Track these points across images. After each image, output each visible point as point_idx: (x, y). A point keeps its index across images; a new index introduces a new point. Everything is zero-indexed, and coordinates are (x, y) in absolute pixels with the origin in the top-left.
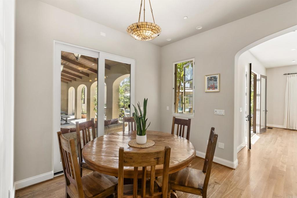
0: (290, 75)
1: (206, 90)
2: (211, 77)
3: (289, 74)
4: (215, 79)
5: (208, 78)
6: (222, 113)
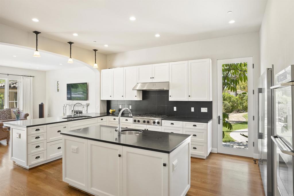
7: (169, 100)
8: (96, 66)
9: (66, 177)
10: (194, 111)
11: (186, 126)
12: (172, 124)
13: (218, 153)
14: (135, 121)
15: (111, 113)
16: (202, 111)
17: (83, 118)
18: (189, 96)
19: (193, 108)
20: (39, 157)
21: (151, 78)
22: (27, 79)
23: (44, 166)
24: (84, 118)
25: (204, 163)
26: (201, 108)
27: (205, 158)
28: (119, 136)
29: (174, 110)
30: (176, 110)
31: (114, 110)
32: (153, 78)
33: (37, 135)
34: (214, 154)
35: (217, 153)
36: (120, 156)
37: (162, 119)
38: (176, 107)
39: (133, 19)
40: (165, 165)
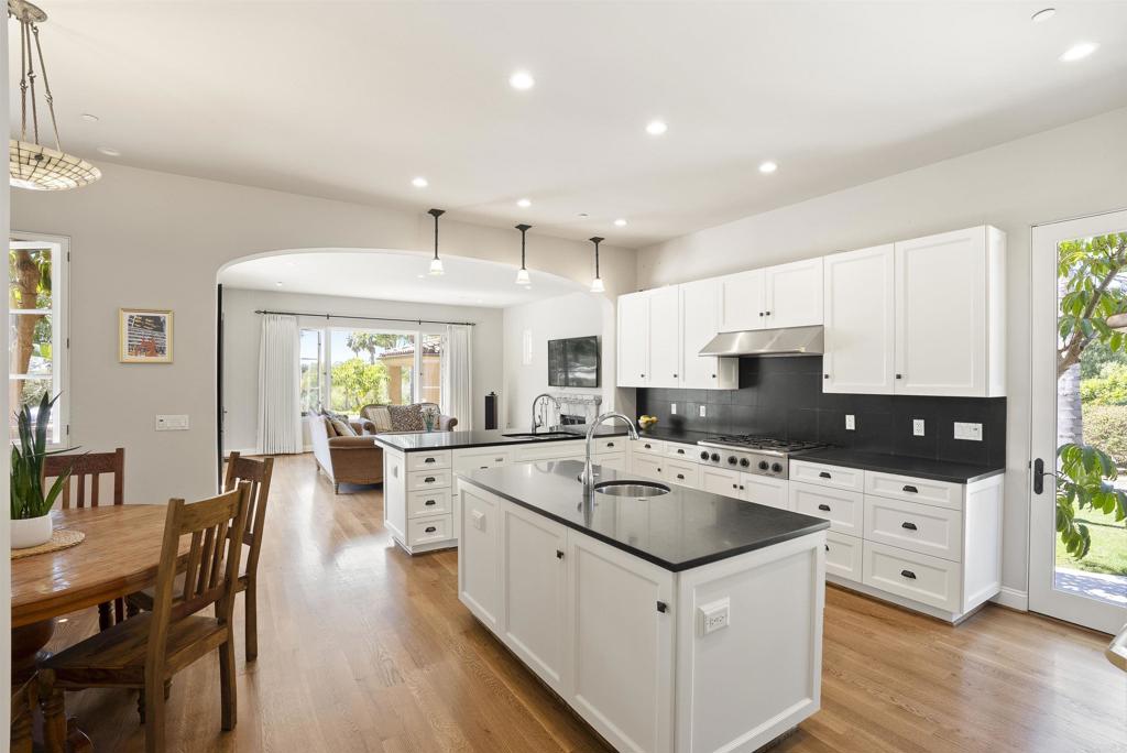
0: (268, 315)
1: (127, 357)
2: (144, 318)
3: (265, 313)
4: (158, 324)
5: (132, 317)
6: (183, 424)
7: (824, 391)
8: (598, 285)
9: (463, 590)
10: (923, 434)
11: (875, 486)
12: (825, 475)
13: (1030, 613)
14: (704, 456)
15: (642, 426)
16: (956, 437)
17: (560, 436)
18: (899, 377)
19: (922, 422)
20: (434, 529)
21: (762, 314)
22: (459, 331)
23: (444, 554)
24: (563, 436)
25: (942, 640)
26: (956, 424)
27: (954, 619)
28: (587, 496)
29: (848, 428)
30: (853, 428)
31: (654, 418)
32: (768, 314)
33: (430, 474)
34: (1007, 613)
35: (1025, 609)
36: (560, 555)
37: (789, 457)
38: (853, 417)
39: (656, 128)
40: (662, 607)
